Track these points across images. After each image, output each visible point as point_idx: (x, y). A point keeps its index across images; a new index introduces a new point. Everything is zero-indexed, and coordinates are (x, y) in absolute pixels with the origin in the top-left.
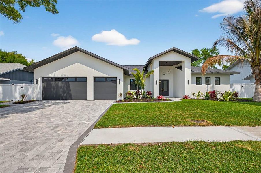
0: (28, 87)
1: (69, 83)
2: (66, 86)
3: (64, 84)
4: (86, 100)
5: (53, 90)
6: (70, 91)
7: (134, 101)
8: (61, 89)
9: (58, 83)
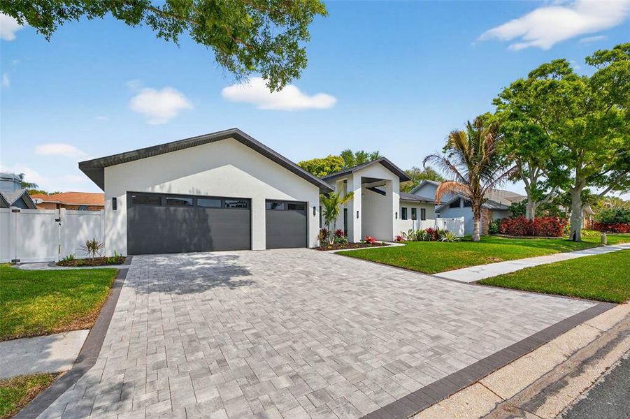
0: (78, 220)
1: (204, 210)
2: (197, 217)
3: (192, 214)
4: (251, 249)
5: (160, 228)
6: (209, 231)
8: (184, 226)
9: (175, 211)
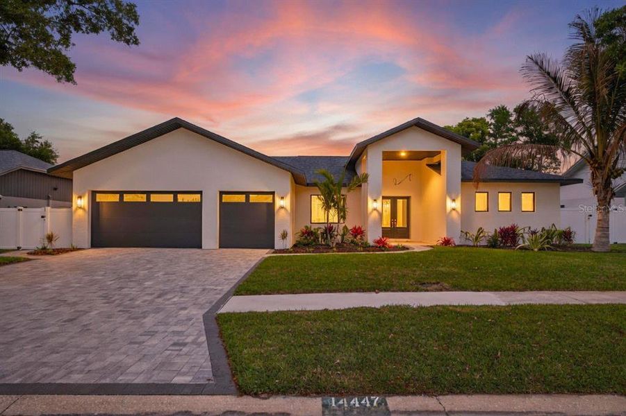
4: (201, 247)
7: (317, 249)
